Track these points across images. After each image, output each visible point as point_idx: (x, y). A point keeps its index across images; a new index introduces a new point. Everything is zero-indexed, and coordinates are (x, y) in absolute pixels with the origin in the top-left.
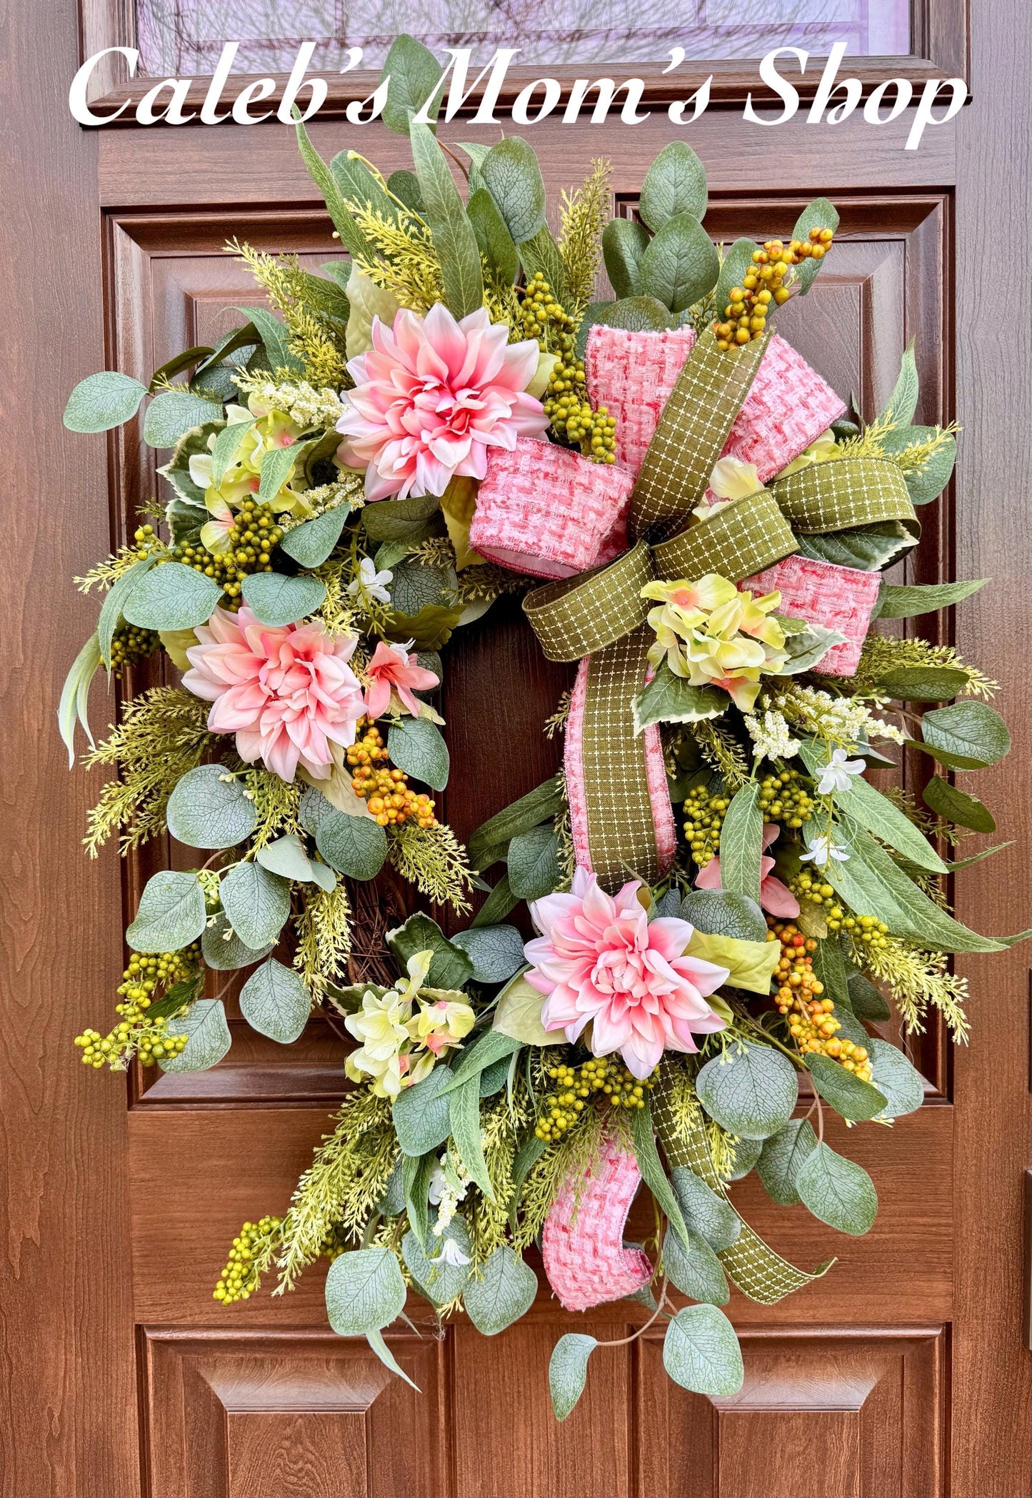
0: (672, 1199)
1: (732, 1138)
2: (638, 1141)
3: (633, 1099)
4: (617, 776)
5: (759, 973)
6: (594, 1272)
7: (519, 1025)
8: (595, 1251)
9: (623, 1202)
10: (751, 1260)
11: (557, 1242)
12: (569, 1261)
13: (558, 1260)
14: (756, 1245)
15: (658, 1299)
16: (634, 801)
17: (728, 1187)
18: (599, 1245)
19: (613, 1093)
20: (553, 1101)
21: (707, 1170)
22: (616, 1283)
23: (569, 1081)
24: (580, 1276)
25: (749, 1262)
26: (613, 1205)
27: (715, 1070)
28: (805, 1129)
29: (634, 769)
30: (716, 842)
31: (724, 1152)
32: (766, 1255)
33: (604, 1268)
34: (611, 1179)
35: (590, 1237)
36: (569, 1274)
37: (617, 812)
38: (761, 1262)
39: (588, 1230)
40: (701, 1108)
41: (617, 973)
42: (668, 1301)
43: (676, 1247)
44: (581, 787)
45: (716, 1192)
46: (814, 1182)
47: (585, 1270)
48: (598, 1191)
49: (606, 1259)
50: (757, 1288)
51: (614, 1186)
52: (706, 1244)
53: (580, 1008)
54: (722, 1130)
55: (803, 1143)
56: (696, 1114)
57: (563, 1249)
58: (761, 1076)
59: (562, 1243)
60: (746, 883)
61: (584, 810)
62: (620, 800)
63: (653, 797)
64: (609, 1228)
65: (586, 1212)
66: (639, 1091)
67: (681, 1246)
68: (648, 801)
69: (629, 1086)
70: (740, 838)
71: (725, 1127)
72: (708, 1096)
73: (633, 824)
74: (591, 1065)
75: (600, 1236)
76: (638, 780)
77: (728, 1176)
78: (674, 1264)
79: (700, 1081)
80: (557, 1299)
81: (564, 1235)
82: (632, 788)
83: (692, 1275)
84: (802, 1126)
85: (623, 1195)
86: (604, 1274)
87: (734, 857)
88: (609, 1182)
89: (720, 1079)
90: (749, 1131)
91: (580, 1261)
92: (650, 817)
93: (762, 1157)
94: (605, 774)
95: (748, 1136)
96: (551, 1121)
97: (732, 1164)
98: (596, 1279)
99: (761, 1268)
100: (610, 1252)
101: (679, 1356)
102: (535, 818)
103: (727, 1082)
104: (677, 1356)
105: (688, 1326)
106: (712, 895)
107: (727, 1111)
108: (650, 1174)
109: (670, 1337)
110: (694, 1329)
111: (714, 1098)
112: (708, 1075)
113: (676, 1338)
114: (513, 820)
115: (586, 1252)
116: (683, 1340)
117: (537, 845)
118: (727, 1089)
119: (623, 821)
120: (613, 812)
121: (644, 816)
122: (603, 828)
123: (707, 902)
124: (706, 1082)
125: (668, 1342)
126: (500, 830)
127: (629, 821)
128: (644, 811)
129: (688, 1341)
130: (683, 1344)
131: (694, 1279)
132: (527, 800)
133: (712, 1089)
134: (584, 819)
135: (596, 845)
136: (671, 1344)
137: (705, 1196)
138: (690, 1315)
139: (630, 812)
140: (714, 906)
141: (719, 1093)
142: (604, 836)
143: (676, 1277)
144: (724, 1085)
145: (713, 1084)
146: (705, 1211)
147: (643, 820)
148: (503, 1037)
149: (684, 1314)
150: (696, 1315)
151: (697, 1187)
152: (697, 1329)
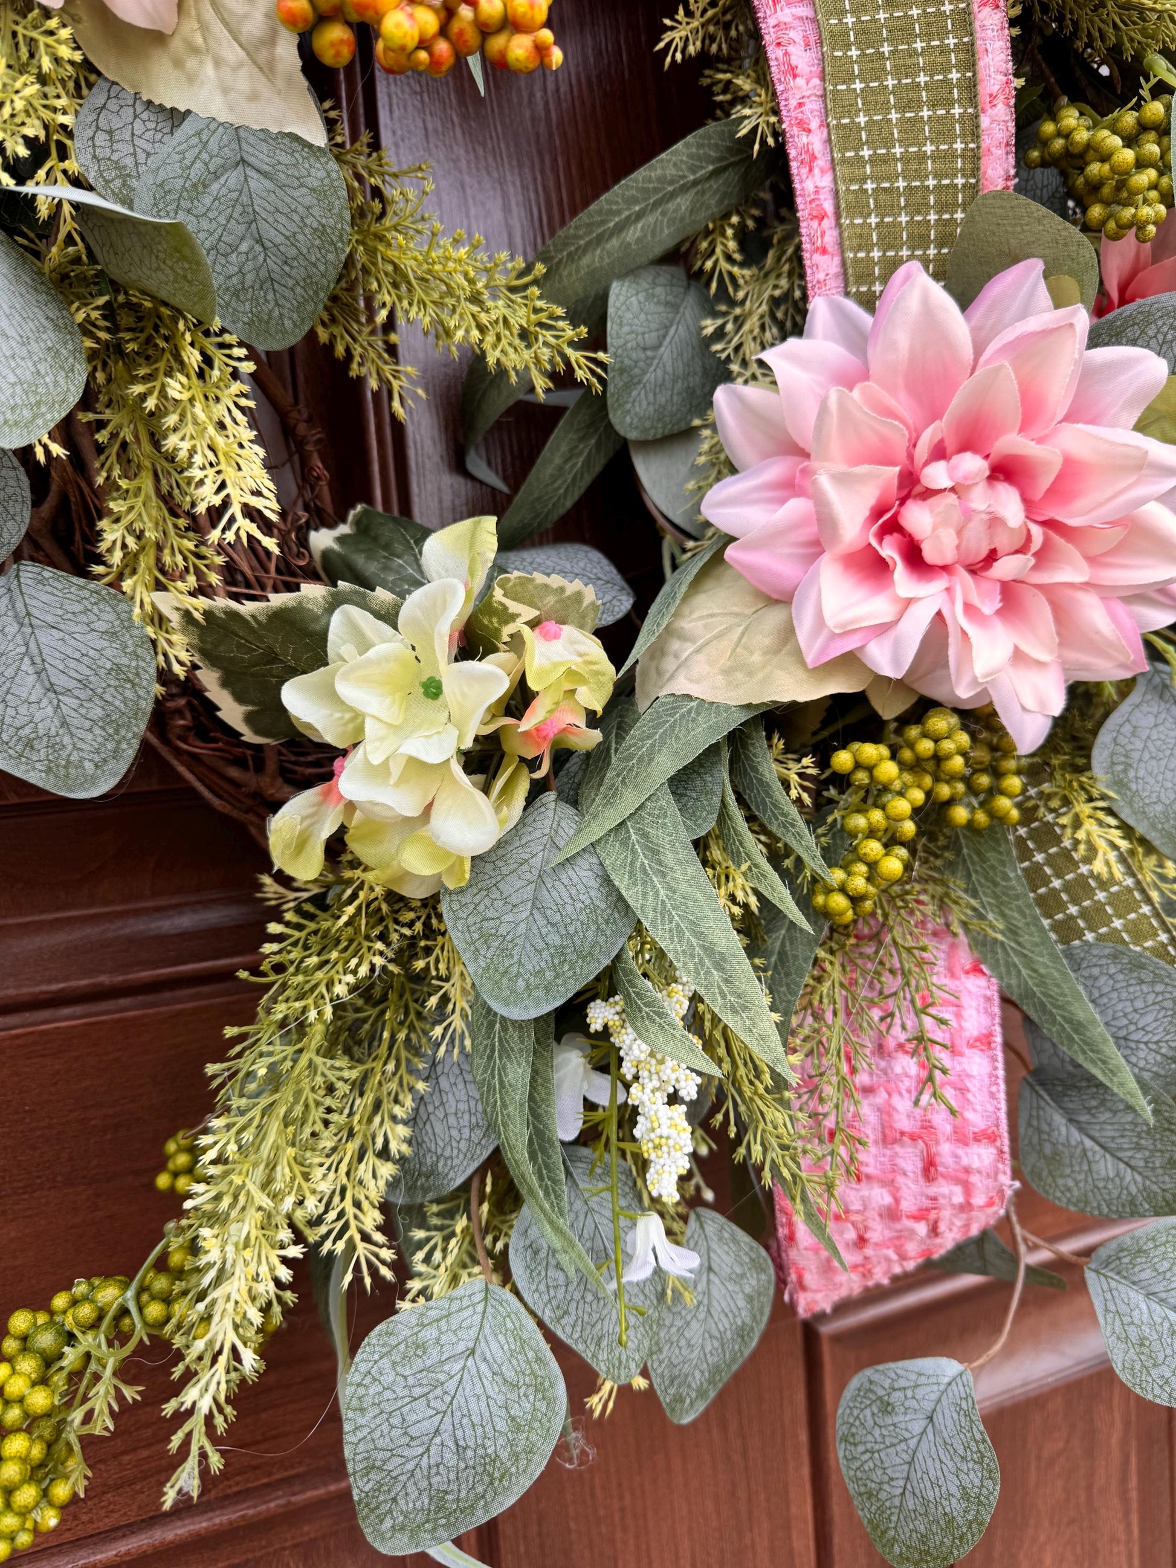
1: (1163, 864)
4: (904, 70)
6: (920, 1214)
7: (727, 672)
8: (930, 1165)
16: (943, 131)
18: (942, 1149)
19: (954, 800)
23: (888, 770)
24: (878, 1232)
26: (958, 1054)
27: (1127, 729)
29: (944, 50)
33: (953, 1200)
34: (925, 1004)
35: (913, 1138)
37: (905, 159)
39: (906, 1124)
42: (1032, 1239)
44: (813, 106)
47: (896, 1218)
49: (961, 1176)
51: (940, 1017)
54: (1149, 851)
61: (822, 162)
62: (911, 130)
63: (985, 121)
68: (974, 131)
71: (1155, 843)
72: (1120, 784)
73: (938, 188)
75: (942, 1129)
76: (954, 75)
79: (1100, 756)
82: (940, 98)
83: (1105, 1168)
85: (974, 1029)
86: (947, 1211)
89: (1139, 745)
91: (883, 1201)
92: (975, 171)
94: (874, 68)
100: (979, 1156)
101: (1147, 1343)
102: (668, 227)
103: (1152, 749)
104: (1142, 1345)
105: (1144, 1276)
106: (1158, 310)
107: (1159, 808)
108: (1019, 971)
109: (1107, 1310)
110: (1160, 1278)
111: (1134, 786)
112: (1115, 740)
113: (1123, 1308)
114: (620, 228)
115: (905, 1174)
116: (1144, 1306)
117: (661, 309)
118: (1154, 763)
119: (918, 184)
120: (896, 160)
121: (963, 170)
122: (871, 201)
123: (1143, 332)
124: (1113, 754)
125: (1109, 1320)
126: (586, 260)
127: (931, 182)
128: (963, 156)
129: (1155, 1306)
130: (1146, 1316)
131: (1111, 1175)
132: (659, 172)
133: (1128, 766)
134: (826, 181)
135: (855, 242)
136: (1118, 1323)
137: (1159, 988)
138: (1140, 1251)
139: (934, 158)
140: (1160, 337)
141: (1141, 773)
142: (873, 220)
143: (1060, 1182)
144: (1146, 756)
145: (1126, 756)
146: (1156, 1020)
147: (960, 181)
148: (694, 704)
149: (1122, 1250)
150: (1156, 1247)
151: (1135, 974)
152: (1168, 1275)
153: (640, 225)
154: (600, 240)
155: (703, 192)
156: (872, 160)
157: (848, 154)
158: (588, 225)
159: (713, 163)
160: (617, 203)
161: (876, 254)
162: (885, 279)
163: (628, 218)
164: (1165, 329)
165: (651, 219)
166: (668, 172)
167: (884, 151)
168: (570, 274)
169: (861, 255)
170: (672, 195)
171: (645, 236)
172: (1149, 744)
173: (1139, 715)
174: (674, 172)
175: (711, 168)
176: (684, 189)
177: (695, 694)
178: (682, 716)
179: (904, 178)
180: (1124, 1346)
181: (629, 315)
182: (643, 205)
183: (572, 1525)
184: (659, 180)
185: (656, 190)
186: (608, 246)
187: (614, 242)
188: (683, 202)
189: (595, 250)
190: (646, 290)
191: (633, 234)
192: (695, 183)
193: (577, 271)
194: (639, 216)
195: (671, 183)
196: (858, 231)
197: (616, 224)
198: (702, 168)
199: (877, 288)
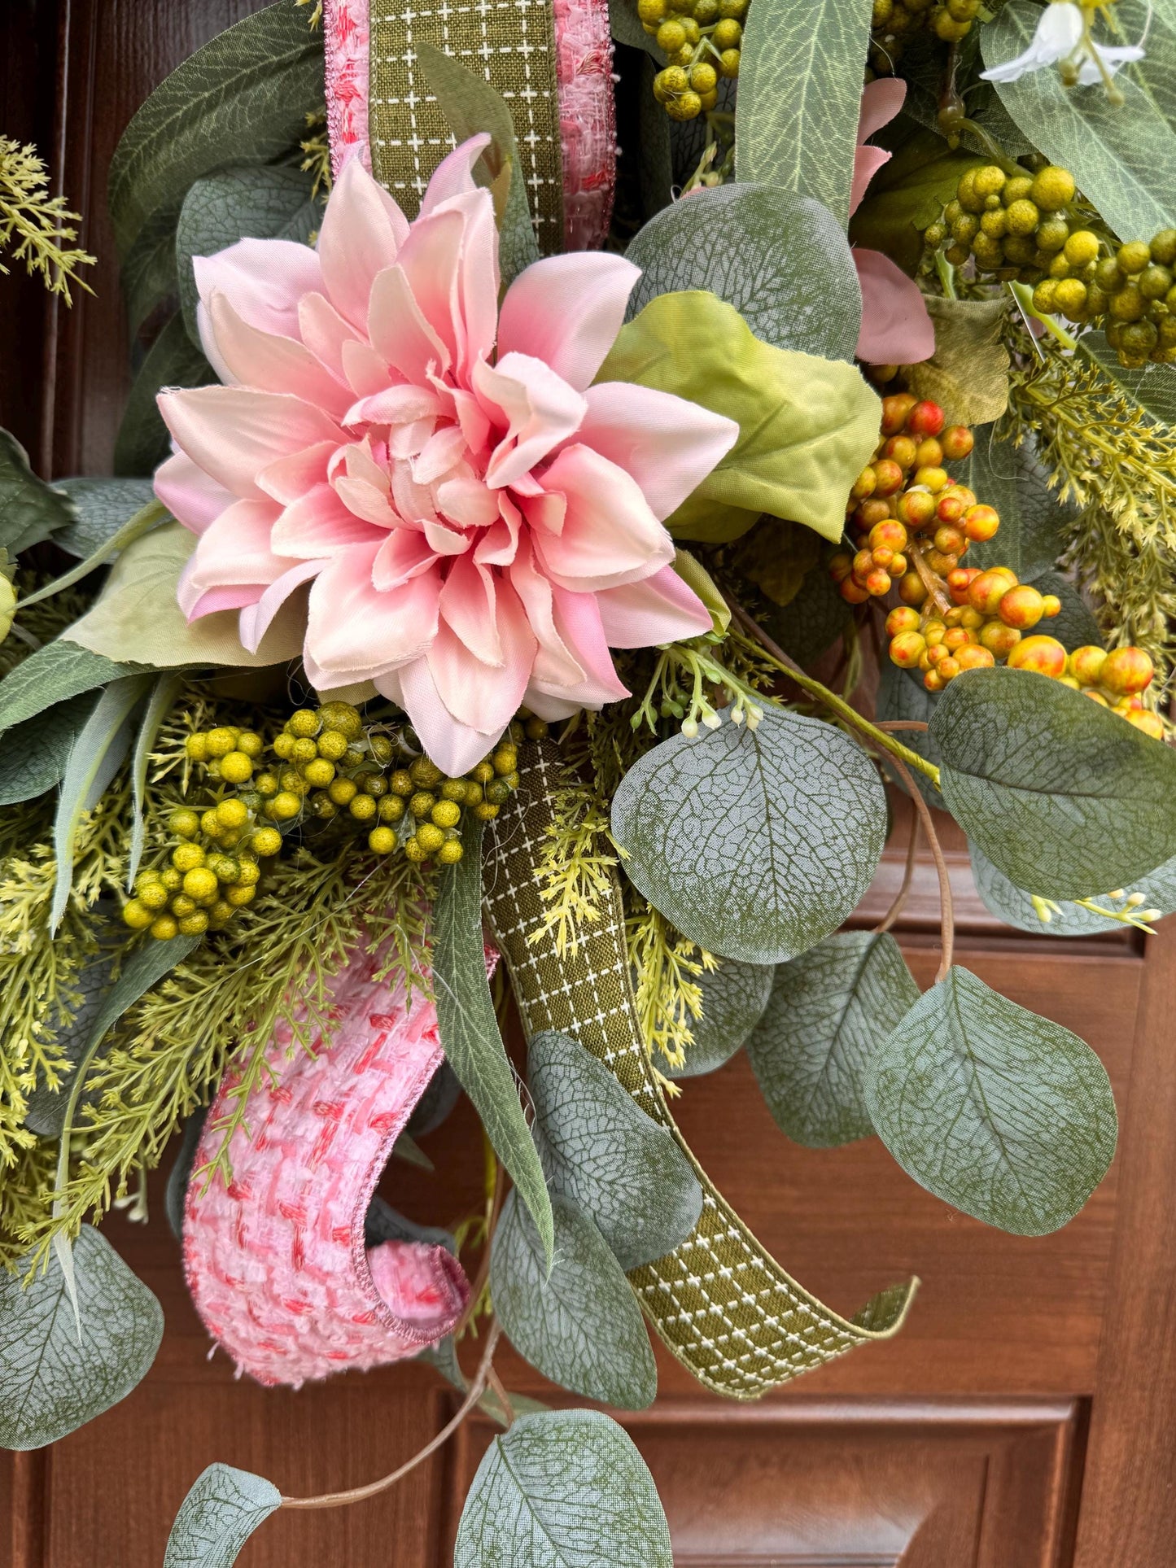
0: (518, 1117)
1: (697, 957)
2: (443, 962)
3: (430, 834)
5: (822, 459)
6: (296, 1307)
7: (126, 622)
8: (297, 1251)
9: (381, 1121)
10: (721, 1290)
11: (213, 1221)
12: (235, 1275)
13: (214, 1268)
14: (739, 1255)
15: (471, 1373)
17: (673, 1089)
18: (307, 1237)
19: (378, 821)
20: (184, 820)
21: (620, 1038)
22: (353, 1338)
23: (237, 766)
24: (264, 1312)
25: (716, 1298)
26: (357, 1130)
27: (666, 773)
28: (882, 954)
30: (729, 55)
31: (672, 995)
32: (766, 1283)
33: (319, 1301)
34: (368, 1061)
35: (287, 1214)
36: (240, 1305)
37: (453, 22)
38: (749, 1298)
39: (285, 1195)
40: (619, 874)
41: (401, 446)
42: (494, 1381)
43: (523, 1247)
45: (641, 1100)
46: (923, 1081)
47: (275, 1300)
48: (326, 1093)
49: (322, 1276)
50: (729, 1364)
51: (368, 1081)
52: (601, 1245)
53: (283, 547)
54: (672, 938)
55: (874, 990)
56: (604, 886)
57: (226, 1241)
58: (788, 791)
59: (224, 1226)
60: (809, 169)
64: (334, 1193)
65: (288, 1147)
66: (448, 812)
67: (535, 1246)
69: (422, 802)
70: (804, 34)
71: (681, 926)
72: (640, 842)
73: (496, 58)
74: (303, 719)
75: (312, 1214)
77: (677, 1059)
78: (515, 1291)
79: (623, 801)
80: (225, 1359)
81: (229, 1207)
83: (559, 1324)
84: (872, 948)
85: (384, 1104)
86: (319, 1313)
87: (780, 85)
88: (358, 1069)
89: (678, 795)
90: (744, 940)
91: (261, 1277)
92: (546, 36)
93: (764, 1024)
95: (741, 953)
96: (170, 877)
97: (694, 1026)
98: (301, 1323)
99: (744, 1315)
100: (333, 1257)
101: (498, 1555)
102: (250, 118)
103: (697, 805)
104: (491, 1554)
105: (534, 1471)
106: (706, 210)
107: (691, 881)
108: (466, 1048)
109: (478, 1497)
110: (546, 1480)
111: (659, 848)
112: (647, 784)
113: (494, 1503)
114: (192, 118)
115: (276, 1254)
116: (515, 1508)
117: (262, 214)
118: (696, 822)
119: (469, 53)
120: (442, 23)
121: (528, 34)
122: (411, 76)
123: (689, 240)
124: (639, 802)
125: (474, 1510)
126: (162, 155)
127: (486, 51)
128: (529, 18)
129: (526, 1513)
130: (511, 1521)
131: (564, 1335)
132: (226, 51)
133: (655, 821)
134: (361, 53)
135: (387, 127)
136: (480, 1517)
137: (611, 1112)
138: (541, 1439)
139: (489, 19)
140: (708, 247)
141: (673, 833)
142: (412, 100)
143: (521, 1324)
144: (686, 811)
145: (657, 808)
146: (607, 1154)
147: (526, 49)
148: (79, 654)
149: (528, 1431)
150: (558, 1440)
151: (591, 1087)
152: (556, 1480)
153: (214, 115)
154: (171, 132)
155: (297, 77)
156: (415, 26)
157: (389, 18)
158: (155, 115)
159: (304, 42)
160: (180, 88)
161: (415, 142)
162: (427, 175)
163: (198, 105)
164: (713, 236)
165: (228, 108)
166: (238, 52)
167: (429, 13)
168: (151, 173)
169: (396, 143)
170: (251, 81)
171: (222, 127)
172: (694, 797)
173: (690, 758)
174: (247, 51)
175: (303, 47)
176: (268, 72)
177: (80, 643)
178: (60, 666)
179: (452, 45)
180: (473, 1547)
181: (209, 220)
182: (213, 91)
183: (132, 1523)
184: (227, 61)
185: (227, 74)
186: (182, 139)
187: (187, 136)
188: (268, 89)
189: (169, 143)
190: (239, 193)
191: (208, 124)
192: (282, 66)
193: (157, 168)
194: (212, 105)
195: (245, 65)
196: (393, 113)
197: (185, 113)
198: (290, 47)
199: (419, 184)
